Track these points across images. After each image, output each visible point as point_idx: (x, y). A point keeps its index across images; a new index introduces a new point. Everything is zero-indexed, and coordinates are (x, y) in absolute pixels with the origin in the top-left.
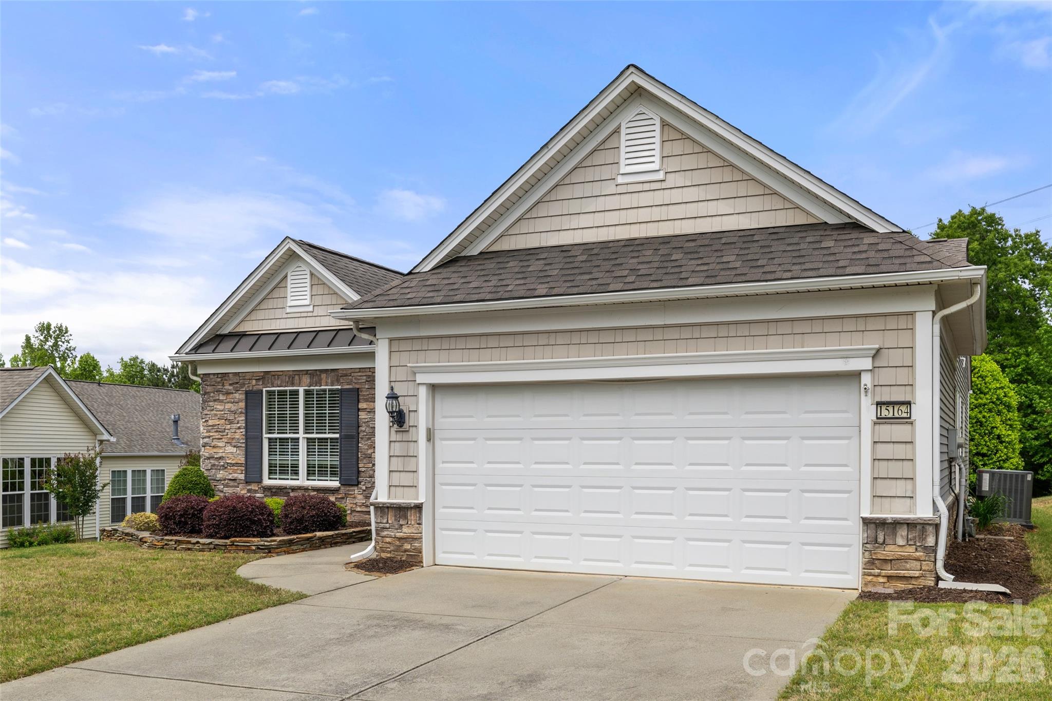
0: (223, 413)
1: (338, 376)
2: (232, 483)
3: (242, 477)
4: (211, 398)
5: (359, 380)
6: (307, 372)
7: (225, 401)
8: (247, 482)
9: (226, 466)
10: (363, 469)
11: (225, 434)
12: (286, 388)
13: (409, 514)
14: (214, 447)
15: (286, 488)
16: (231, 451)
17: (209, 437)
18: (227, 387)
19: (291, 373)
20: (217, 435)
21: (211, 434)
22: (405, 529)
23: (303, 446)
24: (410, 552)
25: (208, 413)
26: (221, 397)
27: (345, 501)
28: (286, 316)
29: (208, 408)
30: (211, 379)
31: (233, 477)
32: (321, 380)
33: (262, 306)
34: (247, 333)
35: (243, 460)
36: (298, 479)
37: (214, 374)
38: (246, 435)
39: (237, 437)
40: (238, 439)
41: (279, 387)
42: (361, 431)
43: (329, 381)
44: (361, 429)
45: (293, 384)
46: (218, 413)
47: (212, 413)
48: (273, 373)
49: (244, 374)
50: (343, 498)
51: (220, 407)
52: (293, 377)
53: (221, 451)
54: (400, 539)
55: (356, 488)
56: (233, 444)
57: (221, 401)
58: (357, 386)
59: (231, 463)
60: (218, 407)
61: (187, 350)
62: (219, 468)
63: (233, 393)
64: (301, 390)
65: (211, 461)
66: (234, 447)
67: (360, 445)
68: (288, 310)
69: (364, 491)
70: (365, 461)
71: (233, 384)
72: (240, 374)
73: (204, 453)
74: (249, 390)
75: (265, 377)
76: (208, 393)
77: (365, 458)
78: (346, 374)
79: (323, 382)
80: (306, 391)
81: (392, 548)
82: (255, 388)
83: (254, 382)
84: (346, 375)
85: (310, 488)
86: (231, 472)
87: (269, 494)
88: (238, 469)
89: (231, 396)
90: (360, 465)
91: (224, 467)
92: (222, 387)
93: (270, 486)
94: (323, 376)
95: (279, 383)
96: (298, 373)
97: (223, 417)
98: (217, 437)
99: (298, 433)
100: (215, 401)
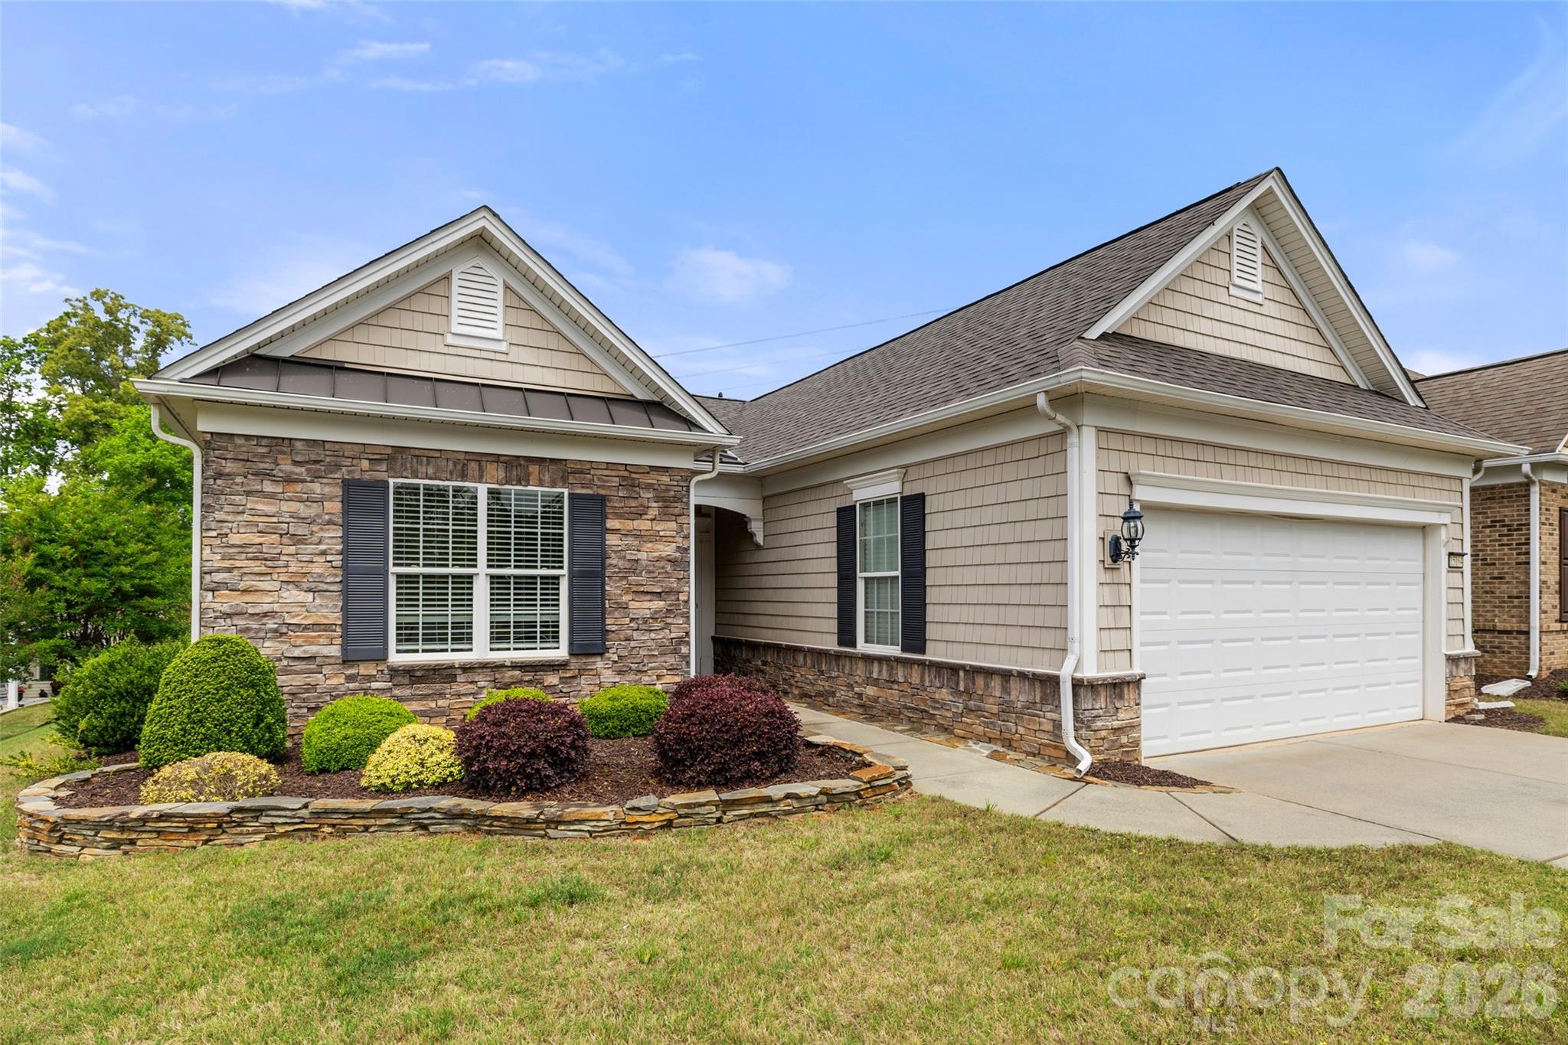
0: (275, 520)
1: (564, 471)
2: (300, 666)
3: (335, 651)
4: (238, 488)
5: (607, 481)
6: (497, 458)
7: (280, 496)
8: (346, 662)
9: (285, 630)
10: (614, 628)
11: (280, 563)
12: (447, 483)
13: (1126, 691)
14: (245, 591)
15: (452, 667)
16: (300, 599)
17: (230, 570)
18: (287, 467)
19: (462, 457)
20: (256, 566)
21: (238, 564)
22: (1121, 715)
23: (481, 590)
24: (1127, 746)
25: (229, 518)
26: (268, 487)
27: (578, 681)
28: (446, 350)
29: (227, 508)
30: (237, 446)
31: (305, 652)
32: (529, 475)
33: (383, 320)
34: (346, 365)
35: (335, 617)
36: (471, 650)
37: (248, 437)
38: (345, 568)
39: (318, 571)
40: (321, 575)
41: (431, 479)
42: (610, 565)
43: (547, 478)
44: (608, 561)
45: (463, 476)
46: (256, 519)
47: (240, 518)
48: (417, 453)
49: (337, 447)
50: (574, 677)
51: (262, 507)
52: (465, 465)
53: (270, 600)
54: (1115, 730)
55: (599, 659)
56: (305, 586)
57: (272, 496)
58: (602, 492)
59: (299, 625)
60: (259, 507)
61: (188, 375)
62: (262, 635)
63: (304, 481)
64: (482, 491)
65: (235, 622)
66: (310, 590)
67: (607, 588)
68: (450, 340)
69: (616, 662)
70: (616, 614)
71: (306, 462)
72: (327, 446)
73: (213, 605)
74: (353, 480)
75: (395, 457)
76: (229, 475)
77: (616, 609)
78: (581, 470)
79: (533, 479)
80: (490, 492)
81: (1106, 746)
82: (367, 476)
83: (365, 464)
84: (581, 472)
85: (507, 664)
86: (299, 641)
87: (406, 681)
88: (319, 636)
89: (299, 487)
90: (608, 621)
91: (278, 634)
92: (273, 466)
93: (412, 666)
94: (534, 469)
95: (430, 471)
96: (478, 458)
97: (276, 528)
98: (256, 570)
99: (475, 566)
100: (248, 493)
